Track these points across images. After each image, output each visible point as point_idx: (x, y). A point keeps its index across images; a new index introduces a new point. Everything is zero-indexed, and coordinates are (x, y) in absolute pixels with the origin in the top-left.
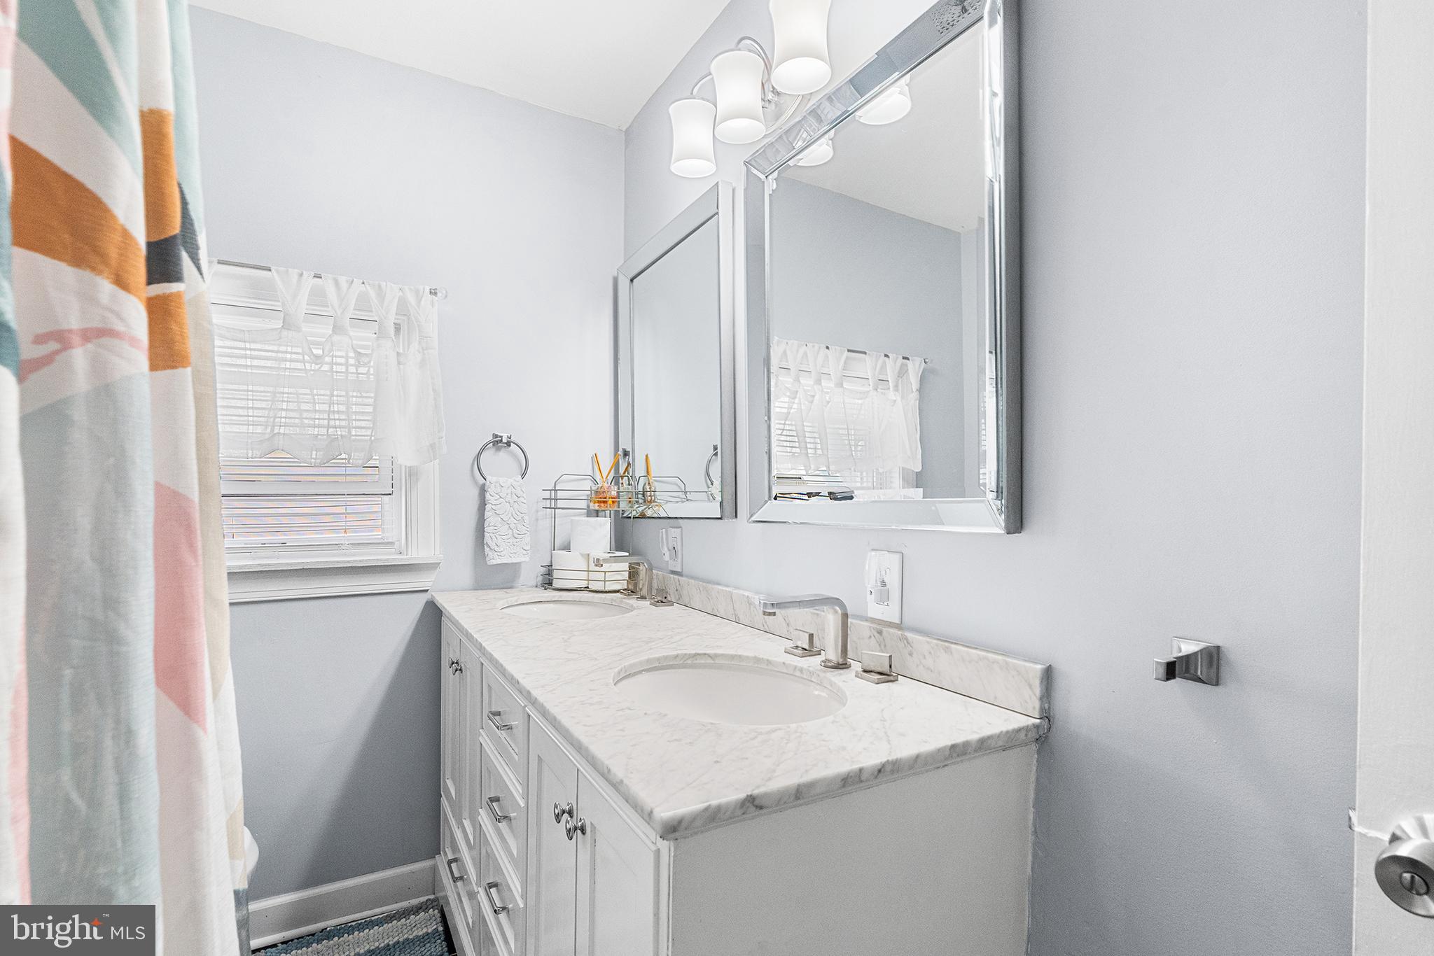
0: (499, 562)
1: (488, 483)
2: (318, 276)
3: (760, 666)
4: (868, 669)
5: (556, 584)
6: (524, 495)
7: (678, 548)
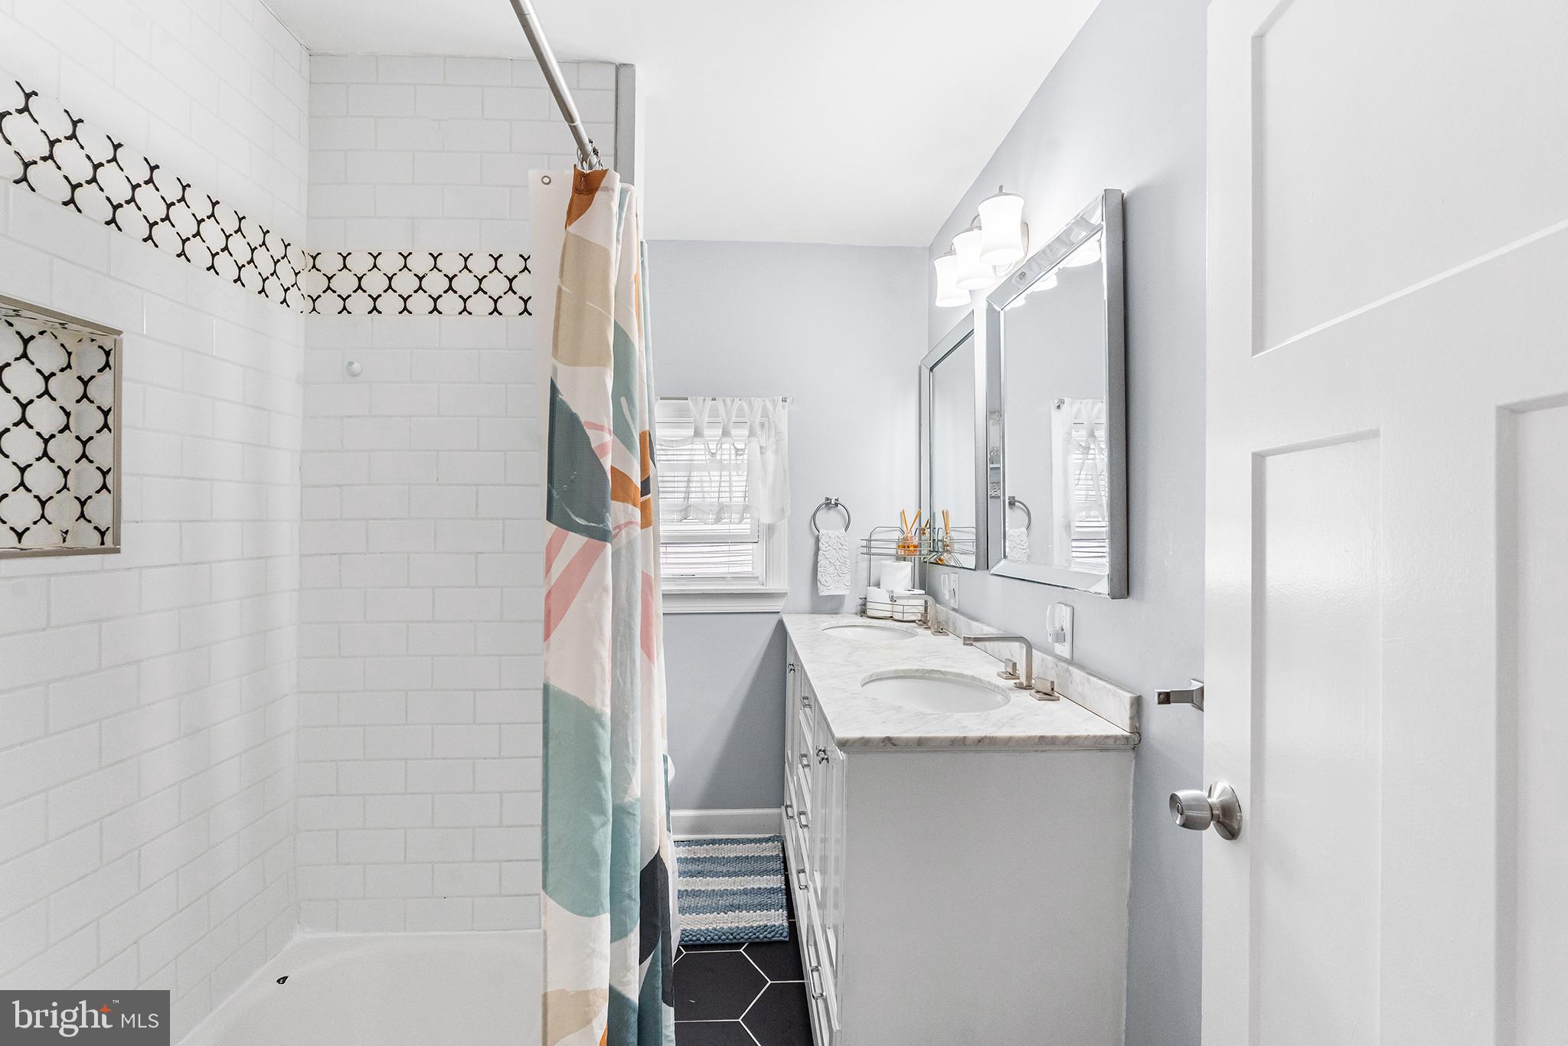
0: (828, 594)
1: (820, 535)
2: (714, 399)
3: (973, 683)
4: (1039, 690)
5: (870, 613)
6: (847, 544)
7: (957, 591)
